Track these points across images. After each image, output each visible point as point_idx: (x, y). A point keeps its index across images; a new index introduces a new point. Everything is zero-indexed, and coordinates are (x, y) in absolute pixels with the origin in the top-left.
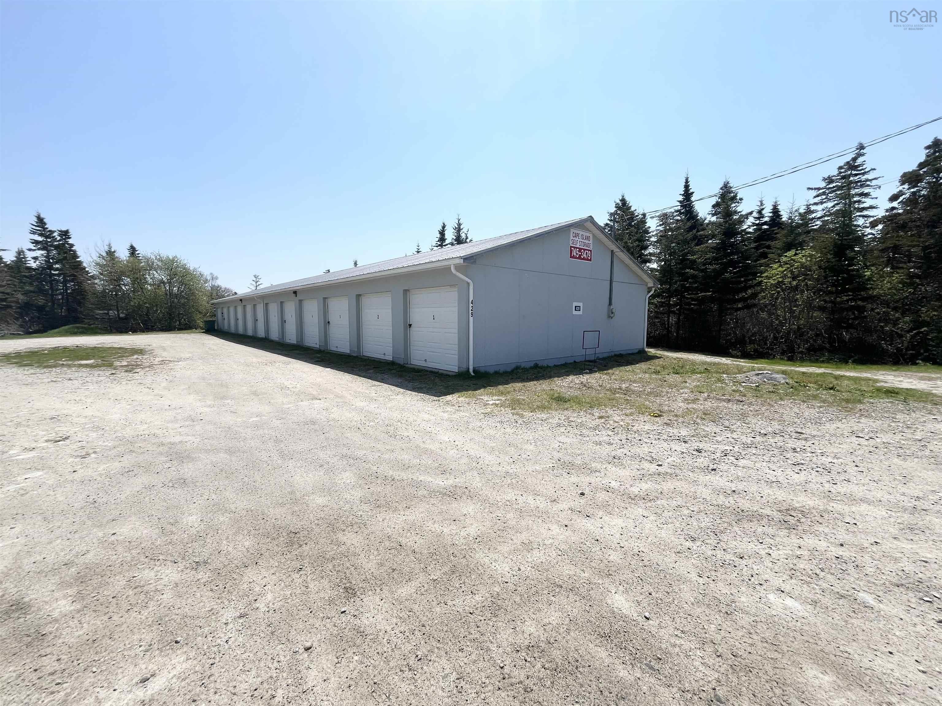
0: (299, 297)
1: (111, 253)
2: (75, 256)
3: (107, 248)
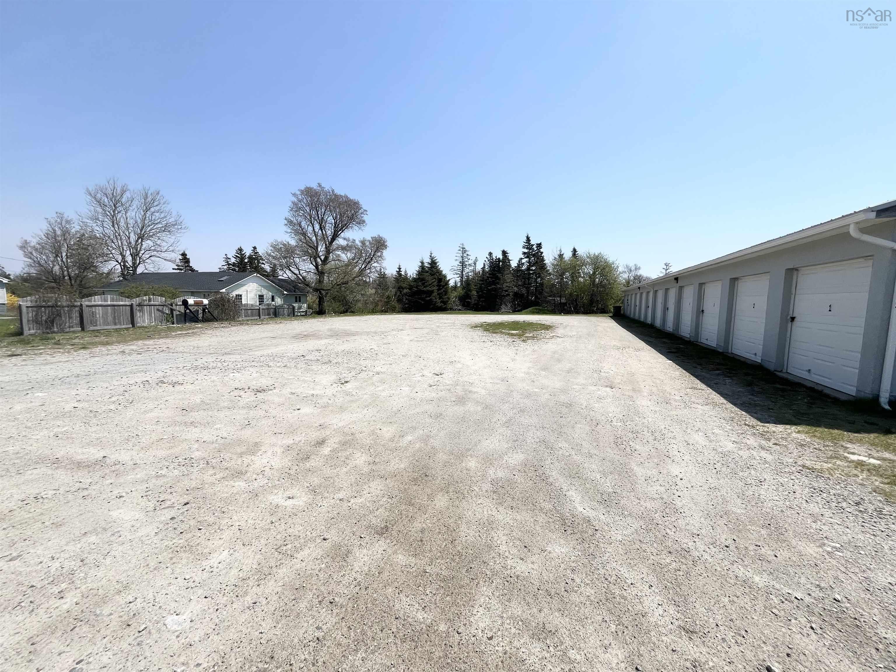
0: (679, 283)
1: (561, 256)
2: (543, 260)
3: (558, 253)
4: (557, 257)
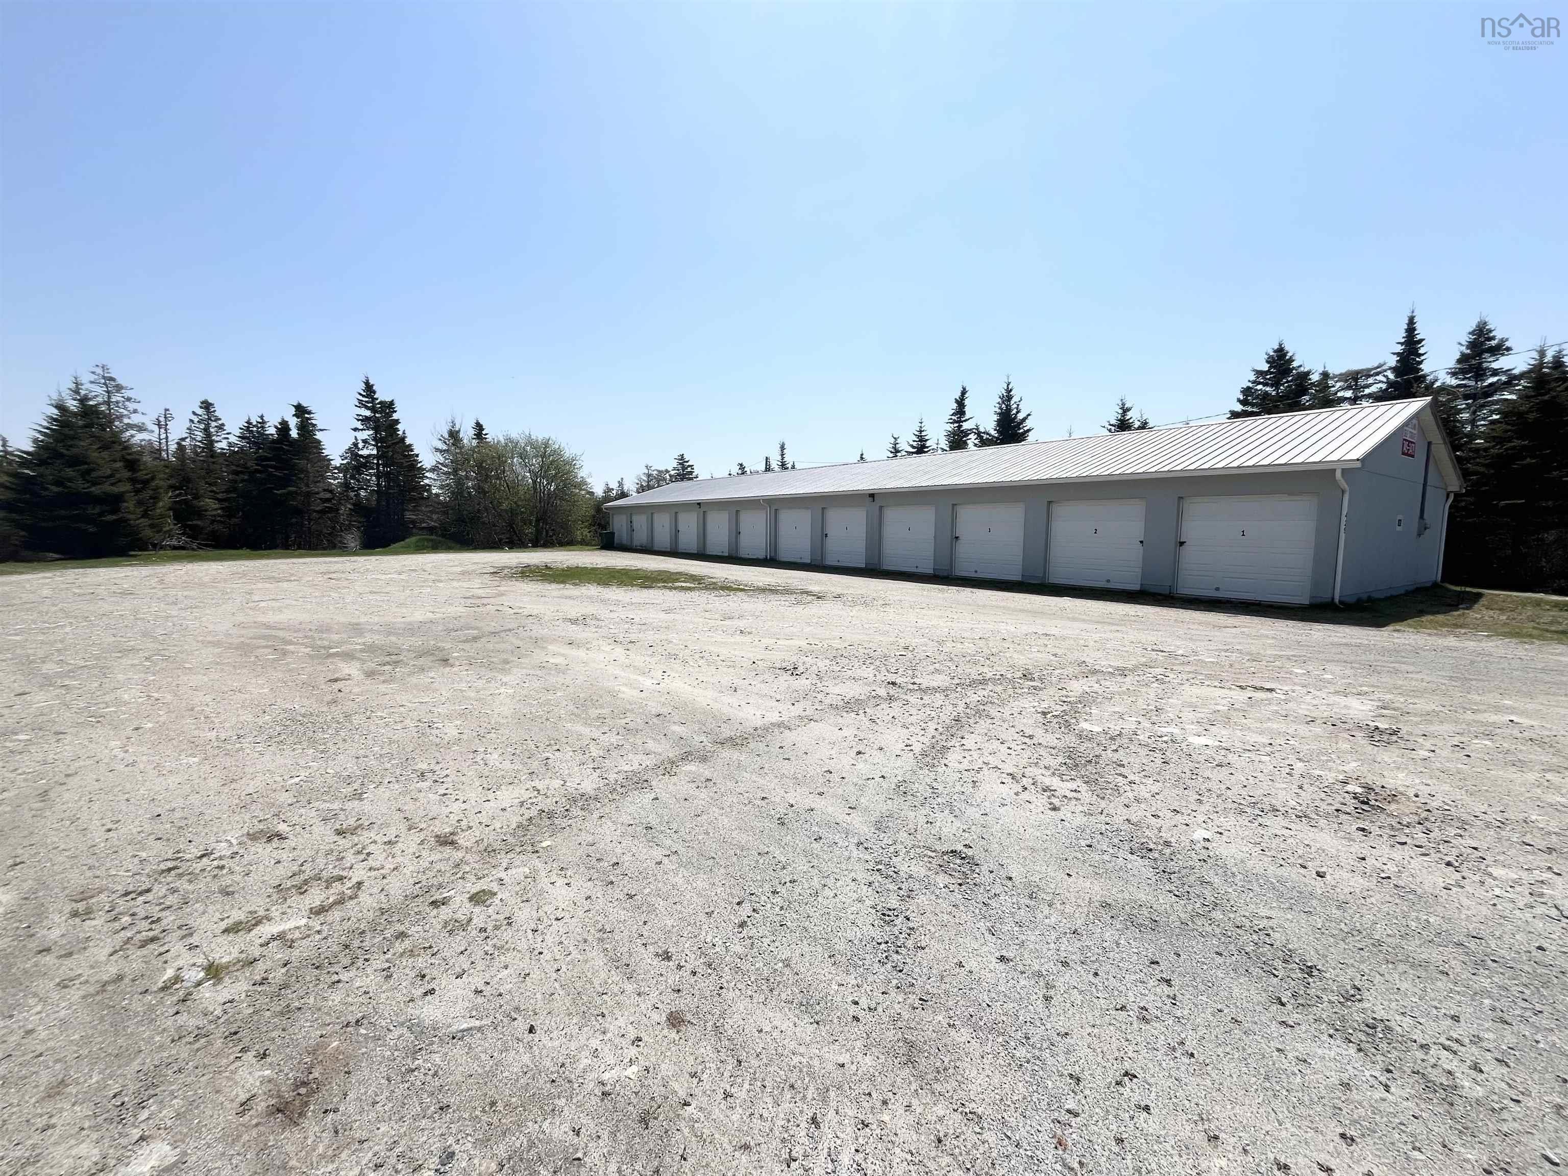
0: (878, 502)
4: (446, 436)
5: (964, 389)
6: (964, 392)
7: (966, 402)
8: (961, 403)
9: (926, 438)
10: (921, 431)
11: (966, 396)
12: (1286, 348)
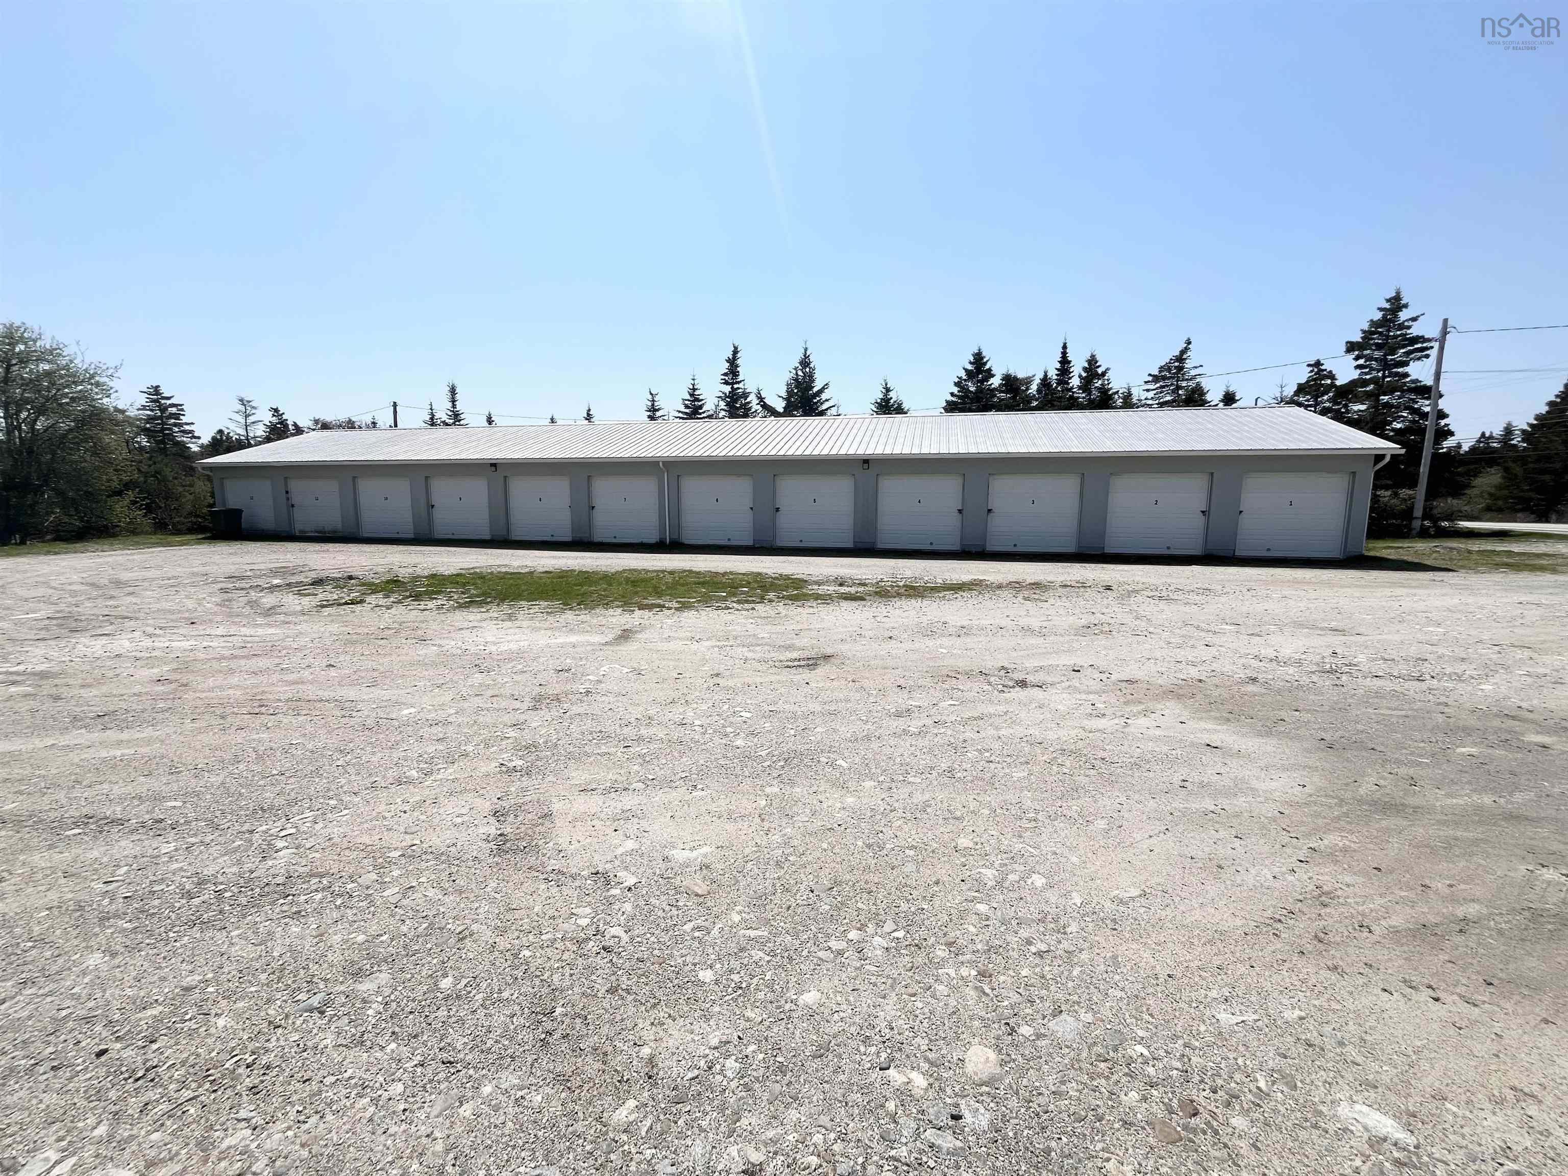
5: (736, 348)
6: (736, 352)
7: (739, 362)
8: (733, 363)
9: (701, 397)
10: (694, 390)
11: (739, 355)
12: (984, 354)
